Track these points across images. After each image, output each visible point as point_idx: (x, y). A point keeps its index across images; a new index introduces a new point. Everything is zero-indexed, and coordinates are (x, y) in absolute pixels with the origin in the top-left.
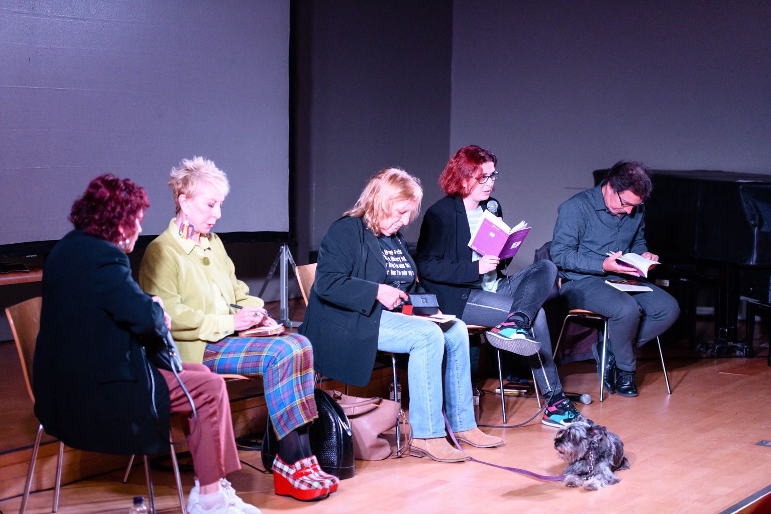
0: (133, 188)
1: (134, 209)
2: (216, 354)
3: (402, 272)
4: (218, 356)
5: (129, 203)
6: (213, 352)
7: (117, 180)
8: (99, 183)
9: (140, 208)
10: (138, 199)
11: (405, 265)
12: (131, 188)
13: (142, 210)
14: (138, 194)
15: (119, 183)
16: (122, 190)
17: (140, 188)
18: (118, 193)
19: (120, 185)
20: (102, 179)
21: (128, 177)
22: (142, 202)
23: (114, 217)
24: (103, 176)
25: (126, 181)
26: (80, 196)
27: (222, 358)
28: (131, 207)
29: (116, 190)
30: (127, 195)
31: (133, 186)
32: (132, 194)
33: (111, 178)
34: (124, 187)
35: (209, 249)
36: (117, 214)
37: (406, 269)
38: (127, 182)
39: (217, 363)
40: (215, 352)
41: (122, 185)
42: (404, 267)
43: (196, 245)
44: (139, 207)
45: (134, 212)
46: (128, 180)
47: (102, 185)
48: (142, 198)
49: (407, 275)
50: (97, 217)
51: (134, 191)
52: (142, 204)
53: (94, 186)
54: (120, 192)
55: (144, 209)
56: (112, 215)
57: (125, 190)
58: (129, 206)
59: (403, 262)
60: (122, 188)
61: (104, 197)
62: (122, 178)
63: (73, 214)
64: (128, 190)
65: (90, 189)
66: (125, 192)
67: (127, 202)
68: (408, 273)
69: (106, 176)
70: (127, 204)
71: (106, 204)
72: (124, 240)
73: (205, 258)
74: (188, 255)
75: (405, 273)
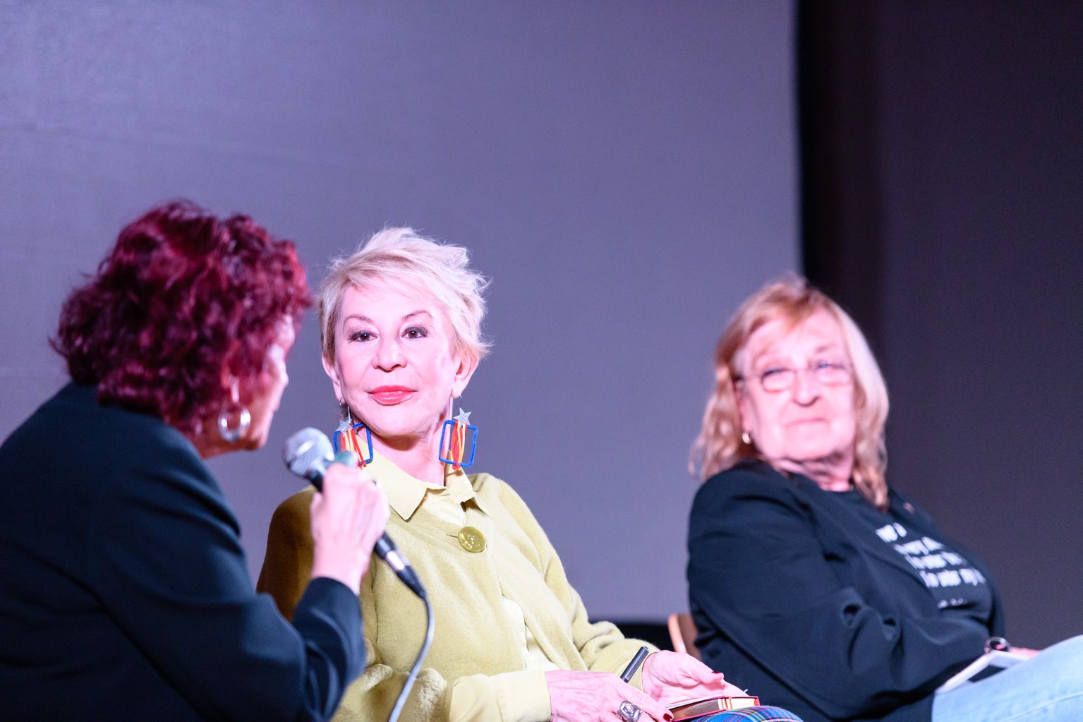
0: (261, 242)
1: (262, 313)
3: (941, 576)
5: (248, 294)
7: (210, 221)
8: (152, 231)
9: (284, 311)
10: (279, 281)
12: (256, 245)
13: (289, 319)
14: (277, 266)
15: (215, 232)
16: (224, 251)
17: (284, 244)
18: (210, 261)
19: (218, 238)
20: (158, 218)
21: (244, 213)
22: (291, 290)
23: (202, 340)
24: (164, 211)
25: (236, 224)
26: (86, 276)
28: (253, 308)
29: (207, 252)
30: (241, 267)
31: (260, 237)
32: (259, 265)
33: (192, 215)
34: (232, 245)
35: (474, 505)
36: (208, 333)
37: (950, 568)
38: (239, 224)
41: (226, 237)
43: (429, 490)
44: (279, 306)
45: (262, 324)
46: (242, 219)
47: (160, 238)
48: (288, 275)
49: (958, 582)
50: (145, 339)
51: (264, 256)
52: (288, 297)
53: (132, 241)
54: (219, 259)
55: (294, 314)
56: (194, 335)
57: (236, 251)
58: (248, 303)
59: (935, 552)
60: (225, 246)
61: (166, 278)
62: (223, 214)
63: (67, 332)
64: (244, 253)
65: (121, 252)
66: (236, 259)
67: (241, 290)
68: (961, 577)
69: (173, 207)
70: (241, 297)
71: (174, 297)
72: (235, 410)
73: (468, 531)
74: (407, 521)
75: (950, 579)
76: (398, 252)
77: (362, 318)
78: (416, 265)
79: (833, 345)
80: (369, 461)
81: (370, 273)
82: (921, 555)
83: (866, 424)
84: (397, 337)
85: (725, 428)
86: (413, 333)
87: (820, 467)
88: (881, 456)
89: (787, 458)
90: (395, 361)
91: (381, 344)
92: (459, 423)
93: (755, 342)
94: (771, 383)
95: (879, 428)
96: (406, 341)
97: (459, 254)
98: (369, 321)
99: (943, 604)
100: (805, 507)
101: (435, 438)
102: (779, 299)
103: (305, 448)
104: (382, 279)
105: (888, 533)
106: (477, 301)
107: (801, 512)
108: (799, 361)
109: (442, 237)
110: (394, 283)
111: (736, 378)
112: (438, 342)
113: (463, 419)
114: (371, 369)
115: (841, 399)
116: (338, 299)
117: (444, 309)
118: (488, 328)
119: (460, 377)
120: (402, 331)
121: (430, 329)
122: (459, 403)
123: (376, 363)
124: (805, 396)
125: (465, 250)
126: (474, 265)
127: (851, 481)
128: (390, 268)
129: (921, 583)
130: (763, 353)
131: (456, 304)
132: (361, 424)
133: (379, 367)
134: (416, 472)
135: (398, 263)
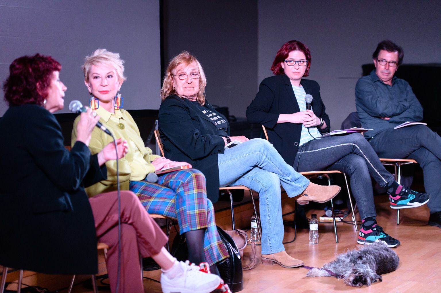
2: (149, 197)
3: (217, 122)
4: (151, 199)
6: (147, 196)
11: (217, 117)
27: (154, 200)
35: (122, 118)
37: (219, 120)
39: (149, 204)
40: (149, 196)
42: (217, 119)
43: (112, 115)
49: (221, 123)
59: (215, 116)
68: (221, 122)
73: (121, 124)
74: (107, 122)
75: (219, 122)
76: (105, 56)
77: (97, 74)
78: (109, 60)
79: (196, 69)
80: (98, 108)
81: (98, 62)
82: (212, 117)
83: (201, 87)
84: (106, 78)
85: (168, 86)
86: (108, 77)
87: (191, 97)
88: (204, 94)
89: (183, 95)
90: (106, 84)
91: (102, 80)
92: (118, 97)
93: (178, 68)
94: (181, 77)
95: (204, 88)
96: (108, 79)
97: (117, 55)
98: (99, 74)
99: (218, 129)
100: (187, 108)
101: (113, 102)
102: (184, 58)
103: (74, 105)
104: (101, 64)
105: (204, 112)
106: (123, 67)
107: (186, 109)
108: (188, 73)
109: (114, 51)
110: (104, 65)
111: (172, 75)
112: (115, 78)
113: (119, 96)
114: (100, 86)
115: (196, 82)
116: (90, 68)
117: (116, 70)
118: (125, 73)
119: (119, 86)
120: (107, 76)
121: (113, 76)
122: (118, 93)
123: (101, 85)
124: (189, 82)
125: (118, 54)
126: (121, 58)
127: (196, 100)
128: (103, 61)
129: (214, 124)
130: (179, 70)
131: (118, 68)
132: (97, 98)
133: (102, 86)
134: (109, 110)
135: (105, 59)
